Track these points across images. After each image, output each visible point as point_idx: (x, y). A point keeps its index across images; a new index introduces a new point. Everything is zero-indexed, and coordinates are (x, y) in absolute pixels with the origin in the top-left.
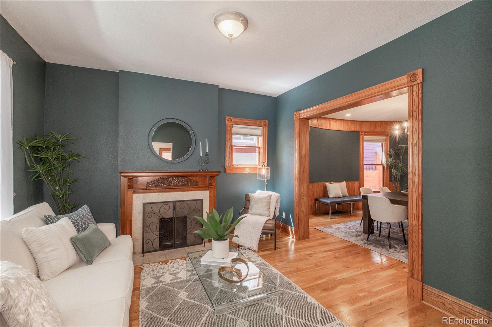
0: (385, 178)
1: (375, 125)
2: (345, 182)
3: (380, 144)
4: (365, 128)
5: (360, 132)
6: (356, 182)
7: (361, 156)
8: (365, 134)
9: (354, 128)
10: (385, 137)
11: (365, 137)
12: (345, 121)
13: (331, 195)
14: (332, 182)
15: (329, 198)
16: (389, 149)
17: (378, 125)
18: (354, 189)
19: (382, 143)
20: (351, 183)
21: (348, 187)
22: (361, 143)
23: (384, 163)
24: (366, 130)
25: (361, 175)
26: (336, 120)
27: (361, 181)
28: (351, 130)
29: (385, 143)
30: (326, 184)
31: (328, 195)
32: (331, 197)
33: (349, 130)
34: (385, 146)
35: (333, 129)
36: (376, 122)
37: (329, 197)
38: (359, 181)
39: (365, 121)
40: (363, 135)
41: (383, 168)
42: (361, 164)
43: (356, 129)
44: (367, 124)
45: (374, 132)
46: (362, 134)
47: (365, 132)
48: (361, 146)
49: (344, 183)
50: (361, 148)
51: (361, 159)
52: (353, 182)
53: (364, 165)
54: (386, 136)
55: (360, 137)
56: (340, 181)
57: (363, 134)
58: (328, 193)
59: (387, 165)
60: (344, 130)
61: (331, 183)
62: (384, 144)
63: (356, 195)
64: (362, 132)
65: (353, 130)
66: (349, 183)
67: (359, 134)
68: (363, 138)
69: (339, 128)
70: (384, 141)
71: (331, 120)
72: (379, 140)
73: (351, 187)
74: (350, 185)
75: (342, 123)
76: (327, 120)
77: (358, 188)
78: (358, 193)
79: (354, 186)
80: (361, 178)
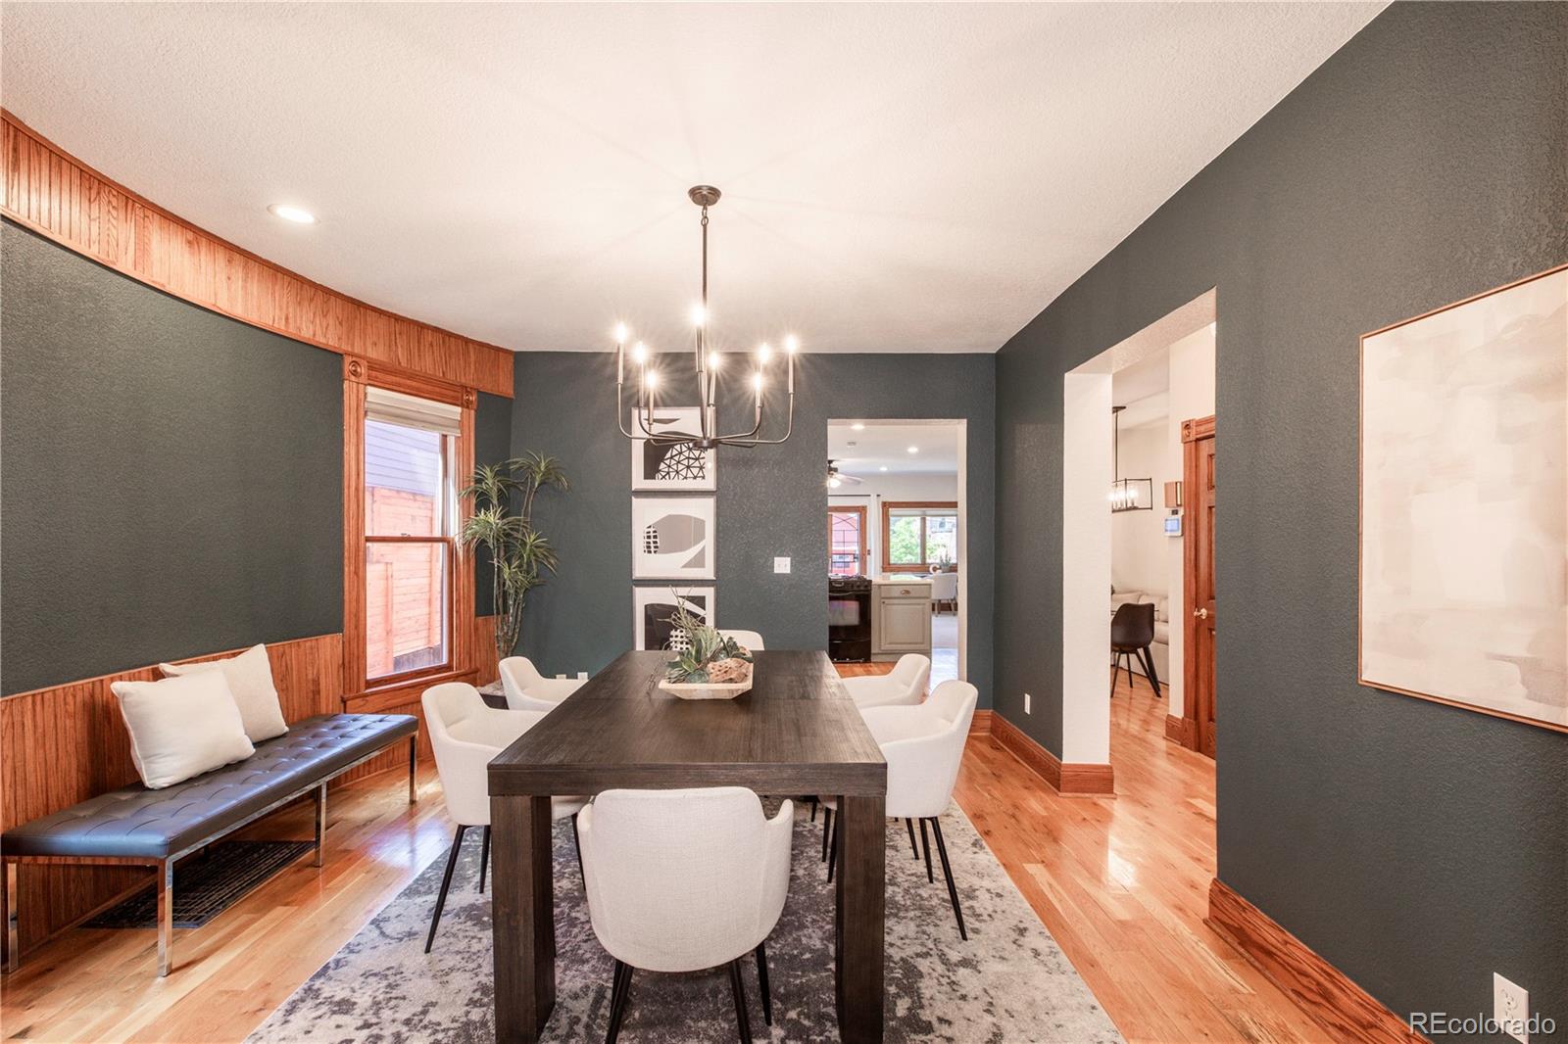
0: (458, 601)
1: (419, 342)
2: (262, 645)
3: (435, 437)
4: (369, 344)
5: (348, 360)
6: (328, 638)
7: (349, 493)
8: (374, 373)
9: (310, 326)
10: (458, 410)
11: (370, 389)
12: (255, 268)
13: (161, 768)
14: (165, 667)
16: (473, 466)
17: (431, 345)
18: (316, 682)
19: (445, 437)
20: (297, 650)
21: (282, 679)
22: (349, 419)
23: (455, 531)
24: (377, 353)
25: (353, 595)
26: (190, 235)
27: (353, 632)
28: (291, 331)
29: (457, 438)
30: (118, 687)
31: (136, 773)
32: (163, 782)
33: (279, 326)
34: (457, 454)
35: (167, 289)
36: (422, 327)
37: (148, 784)
38: (339, 628)
39: (374, 309)
40: (363, 379)
41: (452, 553)
42: (349, 539)
43: (323, 336)
44: (382, 322)
45: (412, 376)
46: (355, 373)
47: (373, 366)
48: (349, 436)
49: (256, 659)
50: (349, 450)
51: (353, 506)
52: (307, 643)
53: (368, 539)
54: (462, 406)
55: (346, 384)
56: (230, 644)
57: (362, 370)
58: (137, 752)
59: (467, 544)
61: (158, 675)
62: (451, 441)
63: (324, 711)
64: (354, 359)
65: (307, 336)
66: (284, 653)
67: (341, 370)
68: (363, 397)
69: (216, 300)
70: (454, 427)
71: (149, 213)
72: (435, 418)
73: (299, 671)
74: (291, 660)
75: (238, 273)
76: (114, 204)
77: (335, 673)
78: (338, 699)
79: (316, 666)
80: (354, 611)
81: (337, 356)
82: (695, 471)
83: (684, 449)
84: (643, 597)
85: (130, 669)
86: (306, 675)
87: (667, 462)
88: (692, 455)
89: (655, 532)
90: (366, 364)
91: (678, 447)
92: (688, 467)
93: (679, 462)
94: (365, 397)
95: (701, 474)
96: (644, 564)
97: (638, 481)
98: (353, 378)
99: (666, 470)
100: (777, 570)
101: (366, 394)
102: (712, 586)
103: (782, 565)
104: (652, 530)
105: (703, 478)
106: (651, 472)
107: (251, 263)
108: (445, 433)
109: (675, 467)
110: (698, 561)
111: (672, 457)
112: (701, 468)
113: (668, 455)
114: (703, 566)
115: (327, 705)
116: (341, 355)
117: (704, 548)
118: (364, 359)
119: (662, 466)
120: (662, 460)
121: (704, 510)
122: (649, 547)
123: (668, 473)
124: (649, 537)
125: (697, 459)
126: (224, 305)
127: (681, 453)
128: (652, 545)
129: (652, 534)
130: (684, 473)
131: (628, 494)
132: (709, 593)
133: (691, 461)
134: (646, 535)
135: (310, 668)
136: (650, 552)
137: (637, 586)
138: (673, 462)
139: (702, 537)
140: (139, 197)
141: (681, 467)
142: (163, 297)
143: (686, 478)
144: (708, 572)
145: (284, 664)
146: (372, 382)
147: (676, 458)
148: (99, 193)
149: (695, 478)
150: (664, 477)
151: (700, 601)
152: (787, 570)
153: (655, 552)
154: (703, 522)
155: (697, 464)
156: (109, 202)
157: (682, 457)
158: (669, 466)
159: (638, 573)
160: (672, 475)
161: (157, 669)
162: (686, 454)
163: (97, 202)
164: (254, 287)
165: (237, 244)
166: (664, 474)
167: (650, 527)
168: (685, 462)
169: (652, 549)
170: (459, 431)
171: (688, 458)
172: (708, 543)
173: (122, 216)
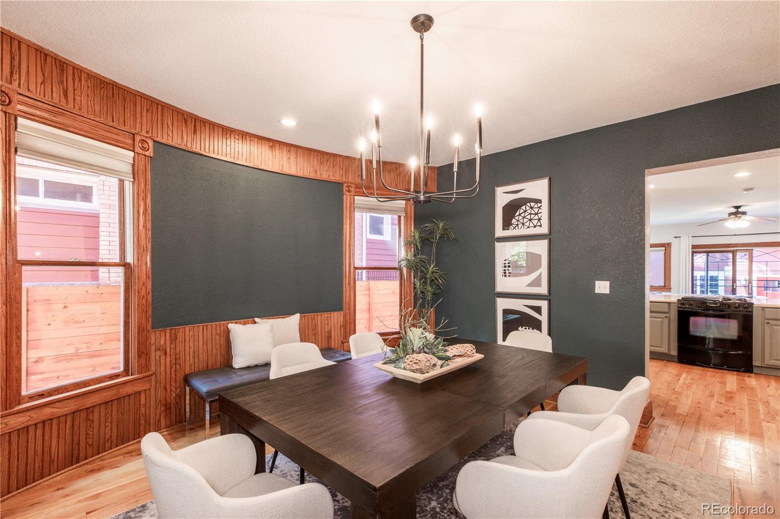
0: (404, 300)
2: (299, 314)
3: (395, 217)
4: (356, 177)
5: (345, 185)
6: (336, 313)
8: (358, 190)
9: (326, 173)
10: (404, 202)
11: (356, 198)
12: (301, 152)
13: (239, 361)
14: (257, 319)
15: (234, 370)
16: (412, 230)
18: (330, 332)
19: (400, 217)
20: (321, 317)
21: (313, 330)
22: (346, 213)
23: (403, 265)
25: (348, 293)
26: (271, 144)
27: (347, 311)
28: (318, 177)
29: (404, 216)
30: (232, 326)
31: (232, 362)
32: (238, 367)
33: (312, 175)
34: (405, 224)
35: (260, 167)
36: (385, 163)
37: (235, 367)
38: (341, 310)
40: (353, 193)
41: (402, 275)
42: (345, 269)
43: (334, 176)
46: (349, 191)
47: (358, 186)
48: (346, 221)
49: (294, 319)
50: (346, 227)
51: (348, 253)
52: (326, 315)
53: (357, 269)
54: (405, 200)
55: (344, 197)
57: (353, 189)
58: (233, 353)
60: (300, 174)
61: (255, 323)
62: (402, 218)
63: (333, 347)
64: (348, 184)
65: (325, 177)
66: (314, 318)
67: (342, 190)
68: (353, 202)
69: (283, 168)
70: (402, 211)
71: (252, 138)
72: (393, 208)
73: (321, 327)
74: (318, 321)
75: (293, 155)
76: (237, 138)
77: (339, 329)
78: (340, 342)
79: (329, 325)
80: (348, 301)
81: (340, 184)
82: (535, 222)
83: (528, 208)
84: (502, 304)
85: (244, 319)
86: (325, 329)
87: (517, 218)
88: (533, 212)
89: (509, 263)
90: (354, 185)
91: (524, 208)
92: (530, 220)
93: (524, 217)
94: (354, 201)
95: (539, 224)
96: (503, 284)
97: (499, 232)
98: (348, 193)
99: (516, 223)
100: (597, 291)
101: (354, 200)
102: (546, 300)
103: (602, 287)
104: (507, 262)
105: (541, 226)
106: (507, 225)
107: (299, 150)
108: (400, 215)
109: (522, 221)
110: (536, 283)
111: (520, 215)
112: (539, 220)
113: (518, 213)
114: (540, 286)
115: (335, 345)
116: (342, 183)
117: (541, 273)
118: (353, 184)
119: (514, 221)
120: (514, 217)
121: (541, 248)
122: (505, 273)
123: (517, 225)
124: (505, 267)
125: (536, 214)
126: (286, 170)
127: (525, 211)
128: (507, 272)
129: (507, 265)
130: (527, 224)
131: (492, 240)
132: (544, 305)
133: (532, 216)
134: (503, 265)
135: (326, 326)
136: (505, 276)
137: (498, 297)
138: (521, 218)
139: (540, 266)
140: (248, 133)
141: (525, 220)
142: (259, 171)
143: (529, 227)
144: (543, 290)
145: (314, 323)
146: (356, 194)
147: (523, 215)
148: (230, 135)
149: (535, 227)
150: (515, 228)
151: (538, 310)
152: (607, 291)
153: (509, 276)
154: (540, 256)
155: (536, 217)
156: (235, 138)
157: (526, 214)
158: (518, 221)
159: (499, 288)
160: (520, 226)
161: (254, 320)
162: (529, 211)
163: (229, 139)
164: (300, 160)
165: (291, 143)
166: (514, 226)
167: (505, 260)
168: (529, 217)
169: (507, 274)
170: (404, 213)
171: (531, 214)
172: (544, 270)
173: (240, 142)
